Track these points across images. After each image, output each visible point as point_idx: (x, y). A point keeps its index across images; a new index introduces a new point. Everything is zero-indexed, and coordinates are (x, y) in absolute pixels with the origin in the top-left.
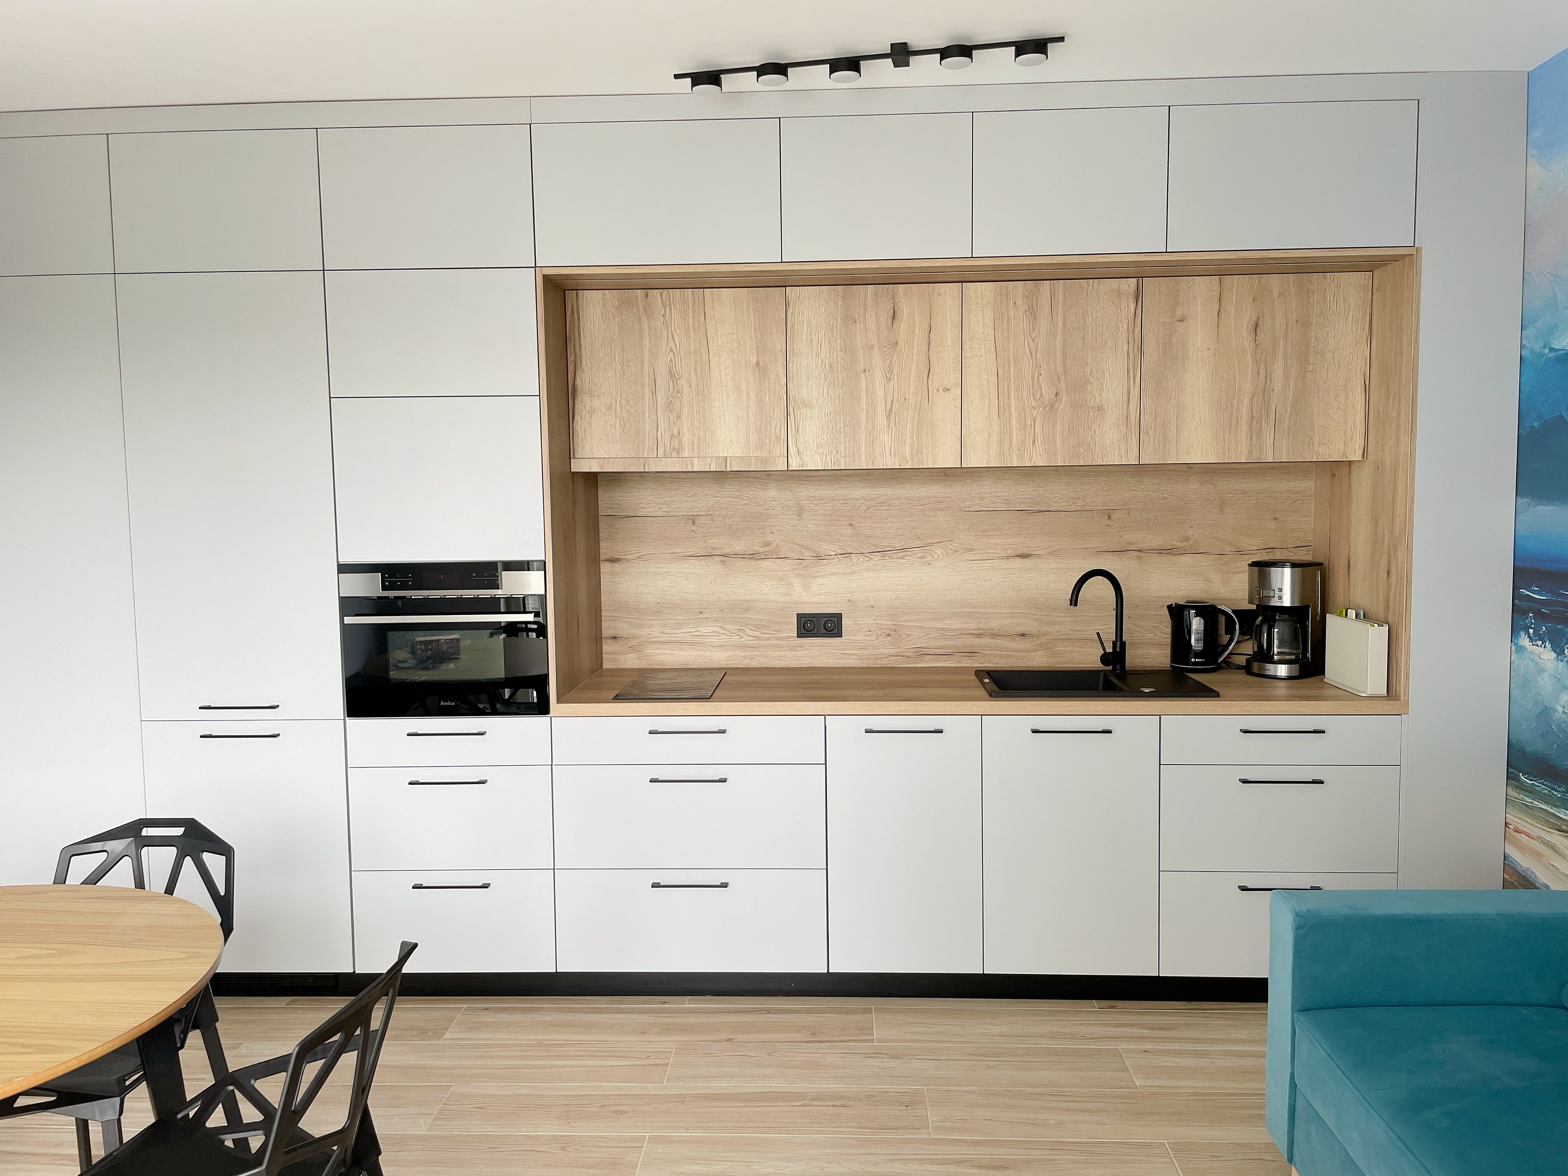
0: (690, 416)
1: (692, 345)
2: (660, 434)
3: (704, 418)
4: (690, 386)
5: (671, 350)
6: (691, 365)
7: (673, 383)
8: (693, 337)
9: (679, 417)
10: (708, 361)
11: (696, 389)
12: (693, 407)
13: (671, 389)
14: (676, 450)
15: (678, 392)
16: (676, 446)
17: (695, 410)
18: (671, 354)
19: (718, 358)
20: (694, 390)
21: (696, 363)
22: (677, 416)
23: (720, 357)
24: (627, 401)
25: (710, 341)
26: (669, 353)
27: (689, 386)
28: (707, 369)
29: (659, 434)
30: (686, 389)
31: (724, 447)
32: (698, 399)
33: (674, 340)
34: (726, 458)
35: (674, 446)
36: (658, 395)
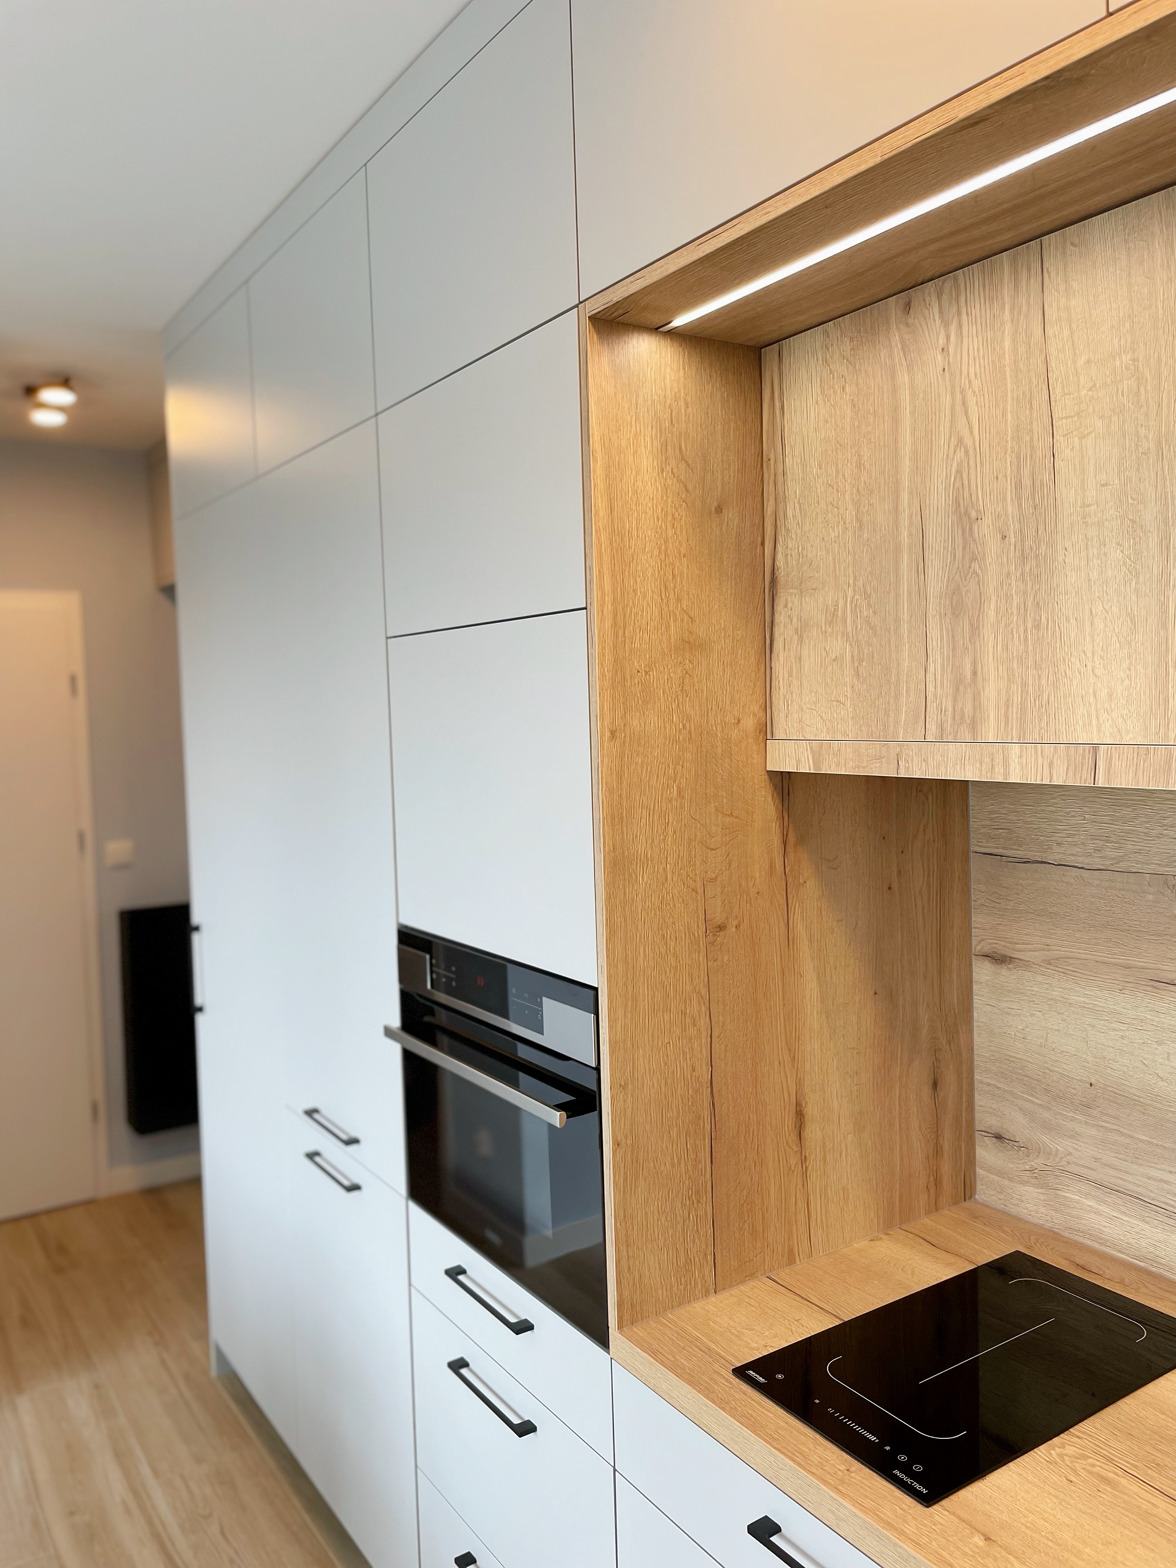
0: (1002, 625)
1: (1009, 414)
2: (932, 678)
3: (1037, 627)
4: (1004, 537)
5: (960, 441)
6: (1006, 476)
7: (963, 534)
8: (1012, 392)
9: (975, 629)
10: (1050, 454)
11: (1019, 544)
12: (1008, 597)
13: (959, 554)
14: (968, 721)
15: (974, 559)
16: (968, 709)
17: (1015, 605)
18: (960, 454)
19: (1076, 439)
20: (1012, 547)
21: (1019, 467)
22: (971, 625)
23: (1082, 437)
24: (868, 596)
25: (1057, 392)
26: (955, 451)
27: (999, 536)
28: (1047, 477)
29: (930, 677)
30: (992, 546)
31: (1089, 716)
32: (1023, 574)
33: (966, 413)
34: (1095, 747)
35: (962, 709)
36: (930, 572)
